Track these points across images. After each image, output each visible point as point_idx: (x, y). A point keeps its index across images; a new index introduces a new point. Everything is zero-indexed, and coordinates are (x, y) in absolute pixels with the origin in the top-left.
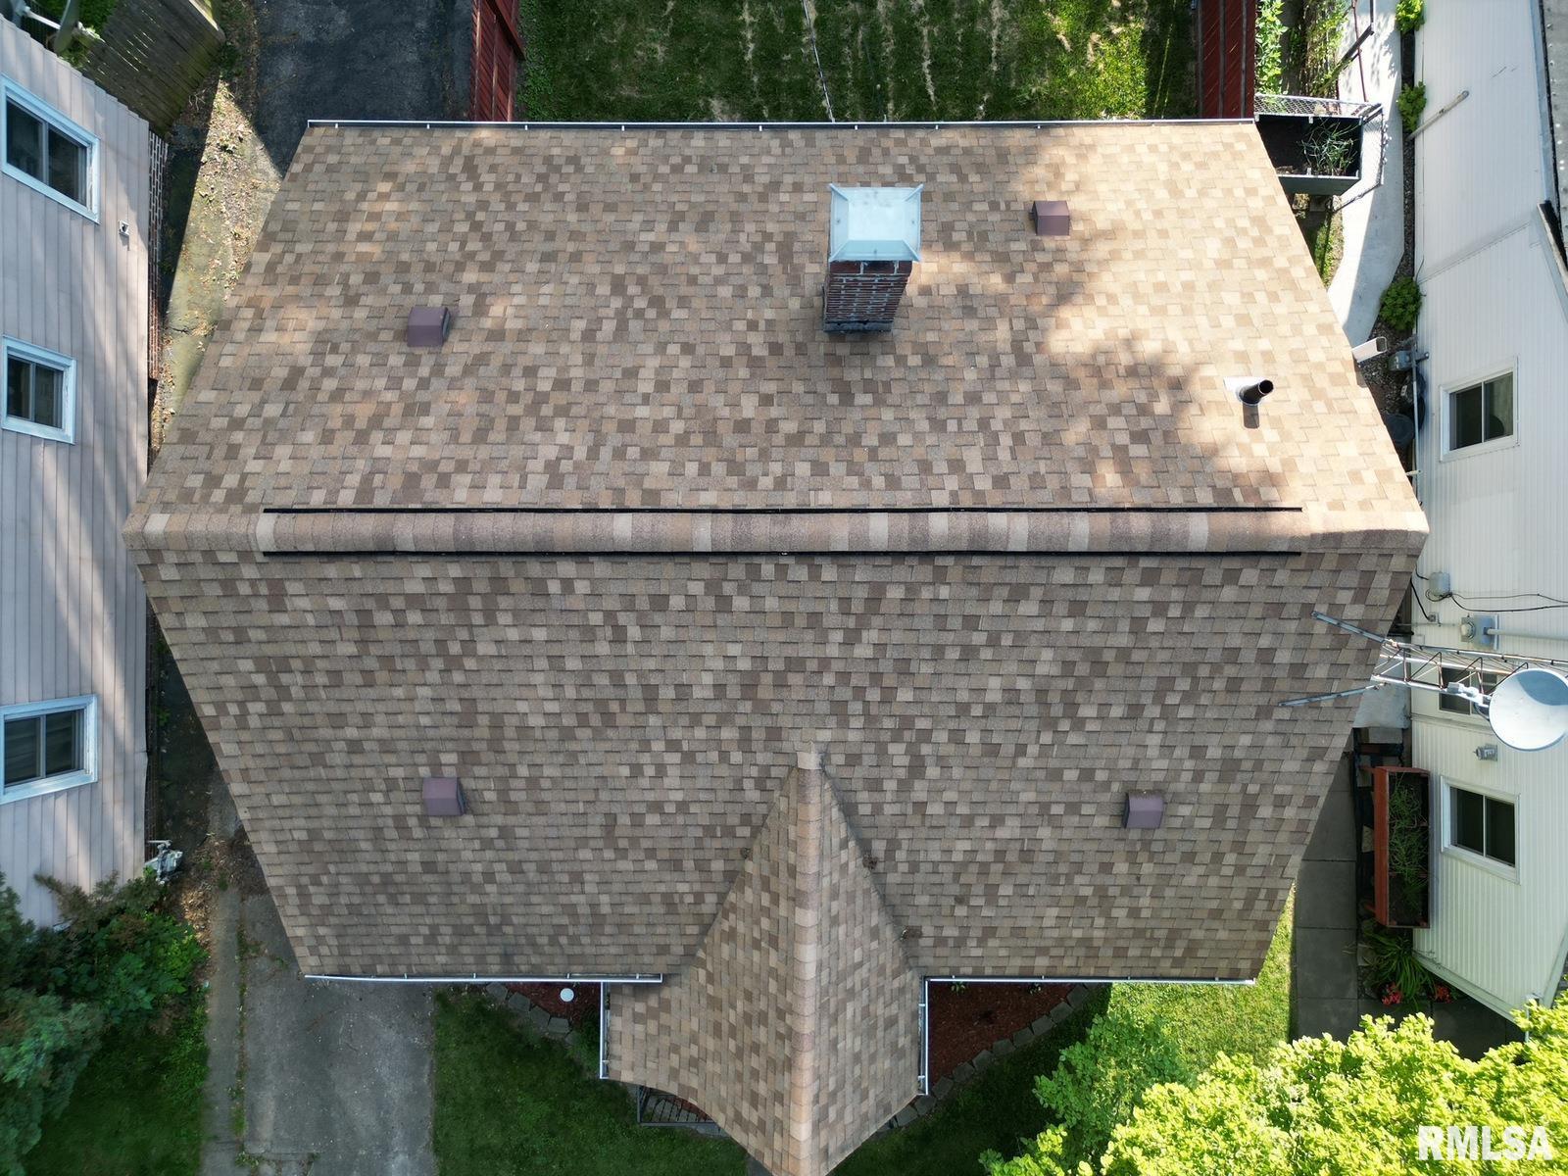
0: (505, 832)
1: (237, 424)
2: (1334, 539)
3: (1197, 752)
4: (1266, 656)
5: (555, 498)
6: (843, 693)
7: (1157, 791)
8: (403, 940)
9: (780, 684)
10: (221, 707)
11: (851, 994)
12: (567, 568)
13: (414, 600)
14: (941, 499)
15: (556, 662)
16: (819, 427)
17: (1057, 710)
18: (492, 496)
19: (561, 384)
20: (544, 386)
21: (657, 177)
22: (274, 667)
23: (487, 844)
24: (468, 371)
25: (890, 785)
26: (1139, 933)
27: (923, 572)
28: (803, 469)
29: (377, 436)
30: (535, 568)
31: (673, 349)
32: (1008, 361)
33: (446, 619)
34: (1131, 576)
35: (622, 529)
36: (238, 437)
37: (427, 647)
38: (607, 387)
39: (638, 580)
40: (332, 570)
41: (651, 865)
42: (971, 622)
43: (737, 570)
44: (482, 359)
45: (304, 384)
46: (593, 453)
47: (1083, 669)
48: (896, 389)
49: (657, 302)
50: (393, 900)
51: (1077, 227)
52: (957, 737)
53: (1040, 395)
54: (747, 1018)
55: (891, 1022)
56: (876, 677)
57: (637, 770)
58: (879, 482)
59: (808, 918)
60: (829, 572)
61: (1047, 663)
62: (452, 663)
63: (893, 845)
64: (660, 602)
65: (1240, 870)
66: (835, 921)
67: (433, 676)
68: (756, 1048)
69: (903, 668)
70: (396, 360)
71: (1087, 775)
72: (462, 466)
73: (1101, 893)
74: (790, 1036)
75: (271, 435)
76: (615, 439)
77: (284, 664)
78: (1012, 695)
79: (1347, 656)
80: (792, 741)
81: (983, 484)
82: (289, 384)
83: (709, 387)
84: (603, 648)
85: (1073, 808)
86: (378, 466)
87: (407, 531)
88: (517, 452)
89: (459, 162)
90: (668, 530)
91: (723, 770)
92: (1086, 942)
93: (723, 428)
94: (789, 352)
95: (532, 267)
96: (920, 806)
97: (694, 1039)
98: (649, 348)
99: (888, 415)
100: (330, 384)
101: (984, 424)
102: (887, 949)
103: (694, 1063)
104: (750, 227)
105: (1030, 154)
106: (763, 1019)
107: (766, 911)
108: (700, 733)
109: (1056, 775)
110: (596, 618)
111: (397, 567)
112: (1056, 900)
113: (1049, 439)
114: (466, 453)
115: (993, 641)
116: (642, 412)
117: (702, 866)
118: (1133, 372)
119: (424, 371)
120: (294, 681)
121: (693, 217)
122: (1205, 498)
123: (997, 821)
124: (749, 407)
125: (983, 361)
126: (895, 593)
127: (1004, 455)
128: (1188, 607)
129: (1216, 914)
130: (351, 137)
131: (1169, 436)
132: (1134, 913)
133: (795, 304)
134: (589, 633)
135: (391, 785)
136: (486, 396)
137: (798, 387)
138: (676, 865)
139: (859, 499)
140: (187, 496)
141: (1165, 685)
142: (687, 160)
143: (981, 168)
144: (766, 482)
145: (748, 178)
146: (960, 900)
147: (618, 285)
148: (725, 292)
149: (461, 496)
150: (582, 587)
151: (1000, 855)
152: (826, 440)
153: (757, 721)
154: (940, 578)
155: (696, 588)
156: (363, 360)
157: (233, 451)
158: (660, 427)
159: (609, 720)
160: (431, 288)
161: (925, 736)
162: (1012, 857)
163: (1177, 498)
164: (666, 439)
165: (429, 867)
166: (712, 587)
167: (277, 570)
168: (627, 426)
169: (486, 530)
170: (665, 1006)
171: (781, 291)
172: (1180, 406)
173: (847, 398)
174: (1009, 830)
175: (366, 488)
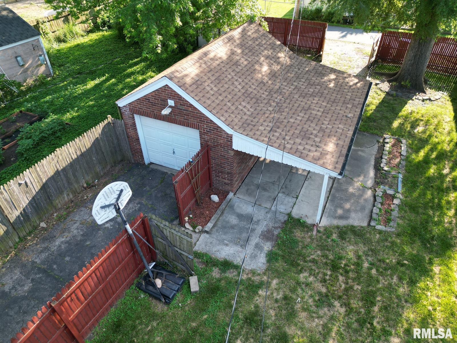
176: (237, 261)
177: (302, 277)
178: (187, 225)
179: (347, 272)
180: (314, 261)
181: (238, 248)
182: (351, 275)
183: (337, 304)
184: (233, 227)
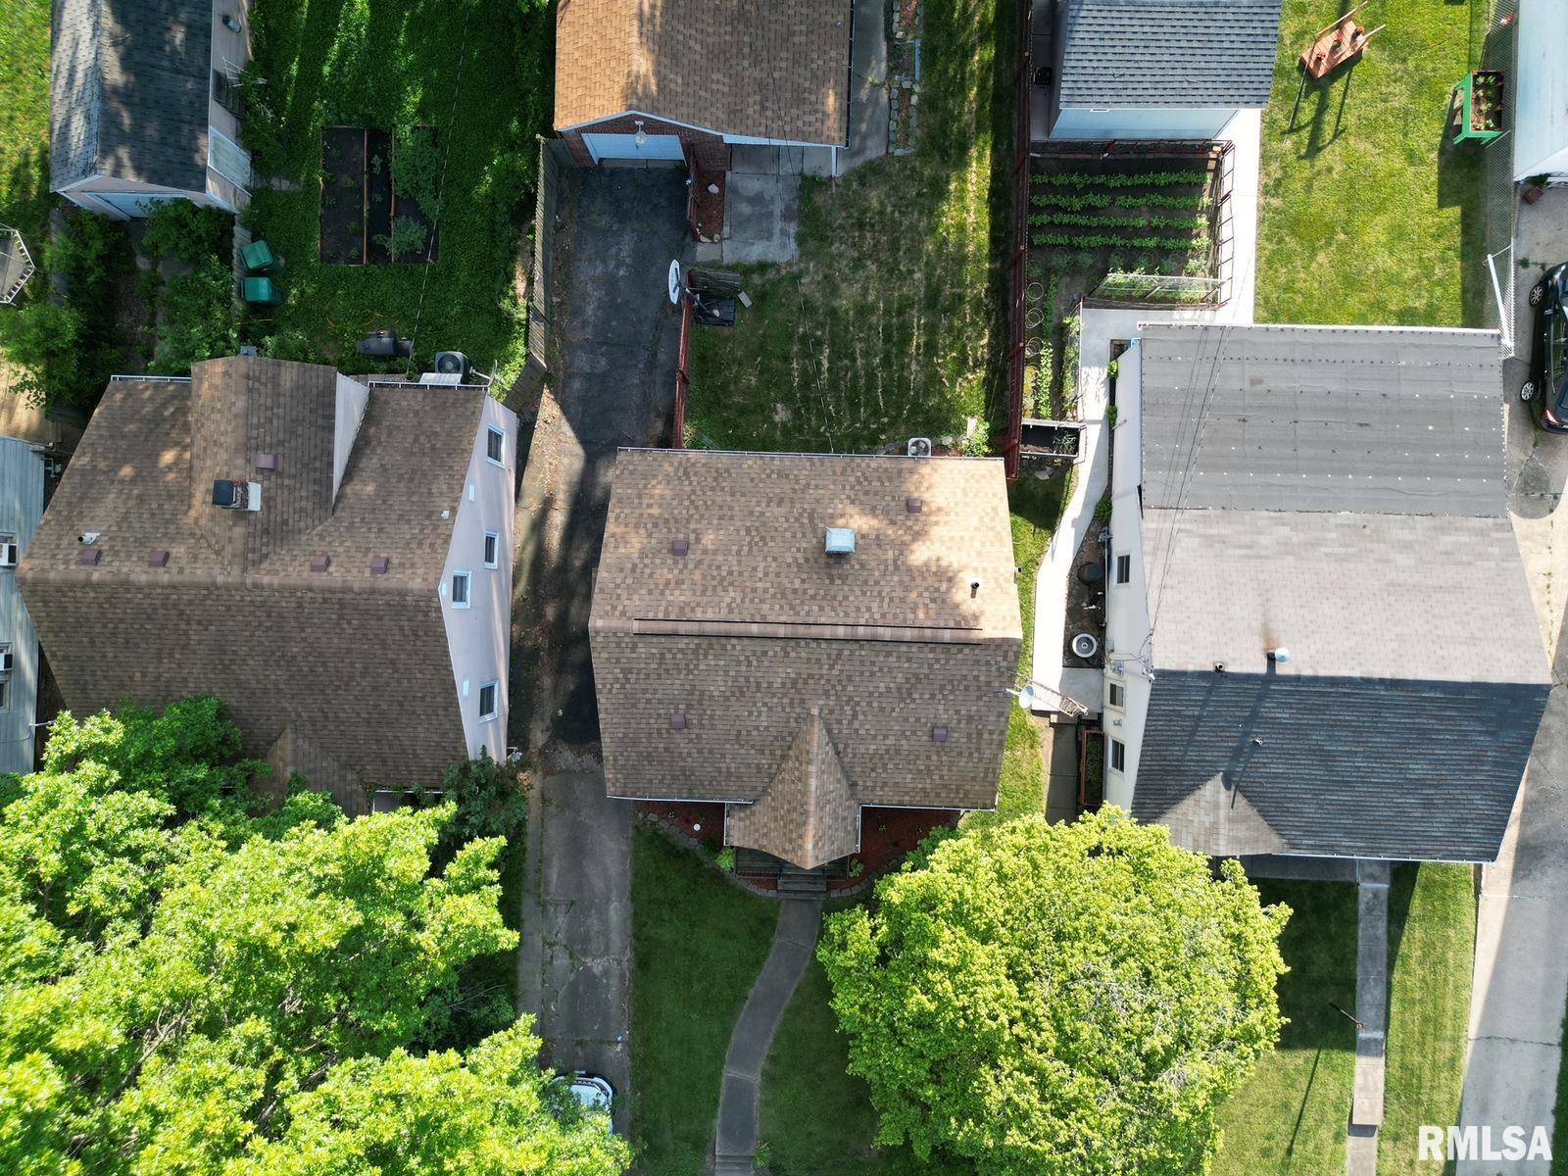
0: (698, 736)
1: (618, 586)
2: (994, 639)
3: (957, 712)
4: (976, 678)
5: (731, 617)
6: (829, 687)
7: (945, 727)
8: (650, 781)
9: (805, 683)
10: (604, 685)
11: (829, 801)
12: (734, 641)
13: (681, 650)
14: (862, 621)
15: (726, 672)
16: (822, 592)
17: (905, 695)
18: (710, 616)
19: (730, 573)
20: (724, 574)
21: (761, 480)
22: (626, 672)
23: (691, 741)
24: (696, 567)
25: (845, 722)
26: (945, 786)
27: (856, 646)
28: (815, 608)
29: (667, 592)
30: (723, 641)
31: (769, 559)
32: (891, 568)
33: (690, 657)
34: (926, 649)
35: (754, 629)
36: (619, 591)
37: (681, 666)
38: (746, 574)
39: (758, 646)
40: (655, 640)
41: (753, 752)
42: (873, 663)
43: (792, 643)
44: (700, 562)
45: (638, 571)
46: (743, 601)
47: (913, 681)
48: (850, 578)
49: (763, 539)
50: (650, 762)
51: (924, 509)
52: (869, 704)
53: (901, 582)
54: (789, 811)
55: (844, 819)
56: (840, 681)
57: (751, 713)
58: (842, 614)
59: (813, 769)
60: (824, 645)
61: (900, 678)
62: (690, 672)
63: (846, 746)
64: (765, 653)
65: (980, 760)
66: (823, 772)
67: (682, 677)
68: (792, 821)
69: (850, 678)
70: (670, 562)
71: (918, 720)
72: (698, 605)
73: (928, 767)
74: (806, 813)
75: (631, 591)
76: (750, 596)
77: (630, 671)
78: (888, 689)
79: (1004, 679)
80: (809, 704)
81: (877, 616)
82: (633, 570)
83: (783, 575)
84: (743, 668)
85: (914, 733)
86: (670, 604)
87: (683, 628)
88: (717, 599)
89: (681, 470)
90: (769, 630)
91: (783, 715)
92: (923, 790)
93: (788, 592)
94: (812, 561)
95: (715, 522)
96: (856, 730)
97: (765, 825)
98: (760, 559)
99: (846, 588)
100: (647, 571)
101: (880, 593)
102: (843, 789)
103: (765, 835)
104: (798, 506)
105: (912, 472)
106: (795, 809)
107: (797, 769)
108: (775, 700)
109: (906, 720)
110: (742, 658)
111: (677, 639)
112: (910, 771)
113: (902, 600)
114: (699, 599)
115: (881, 670)
116: (759, 585)
117: (772, 753)
118: (935, 574)
119: (680, 566)
120: (633, 677)
121: (776, 500)
122: (951, 624)
123: (886, 737)
124: (797, 584)
125: (882, 567)
126: (846, 653)
127: (885, 605)
128: (947, 661)
129: (974, 779)
130: (637, 457)
131: (944, 601)
132: (942, 777)
133: (814, 541)
134: (739, 663)
135: (659, 715)
136: (704, 577)
137: (815, 576)
138: (762, 752)
139: (834, 621)
140: (607, 613)
141: (942, 688)
142: (773, 471)
143: (890, 479)
144: (803, 613)
145: (797, 482)
146: (873, 770)
147: (748, 531)
148: (788, 535)
149: (699, 616)
150: (738, 648)
151: (887, 751)
152: (824, 598)
153: (797, 696)
154: (862, 648)
155: (778, 649)
156: (658, 561)
157: (619, 597)
158: (766, 591)
159: (742, 694)
160: (678, 531)
161: (858, 703)
162: (892, 752)
163: (942, 625)
164: (768, 596)
165: (666, 749)
166: (783, 649)
167: (636, 639)
168: (754, 590)
169: (709, 628)
170: (753, 814)
171: (810, 535)
172: (949, 590)
173: (832, 581)
174: (890, 741)
175: (666, 612)
176: (770, 258)
177: (834, 249)
178: (703, 239)
179: (873, 226)
180: (842, 227)
181: (765, 243)
182: (877, 228)
183: (869, 263)
184: (749, 219)
